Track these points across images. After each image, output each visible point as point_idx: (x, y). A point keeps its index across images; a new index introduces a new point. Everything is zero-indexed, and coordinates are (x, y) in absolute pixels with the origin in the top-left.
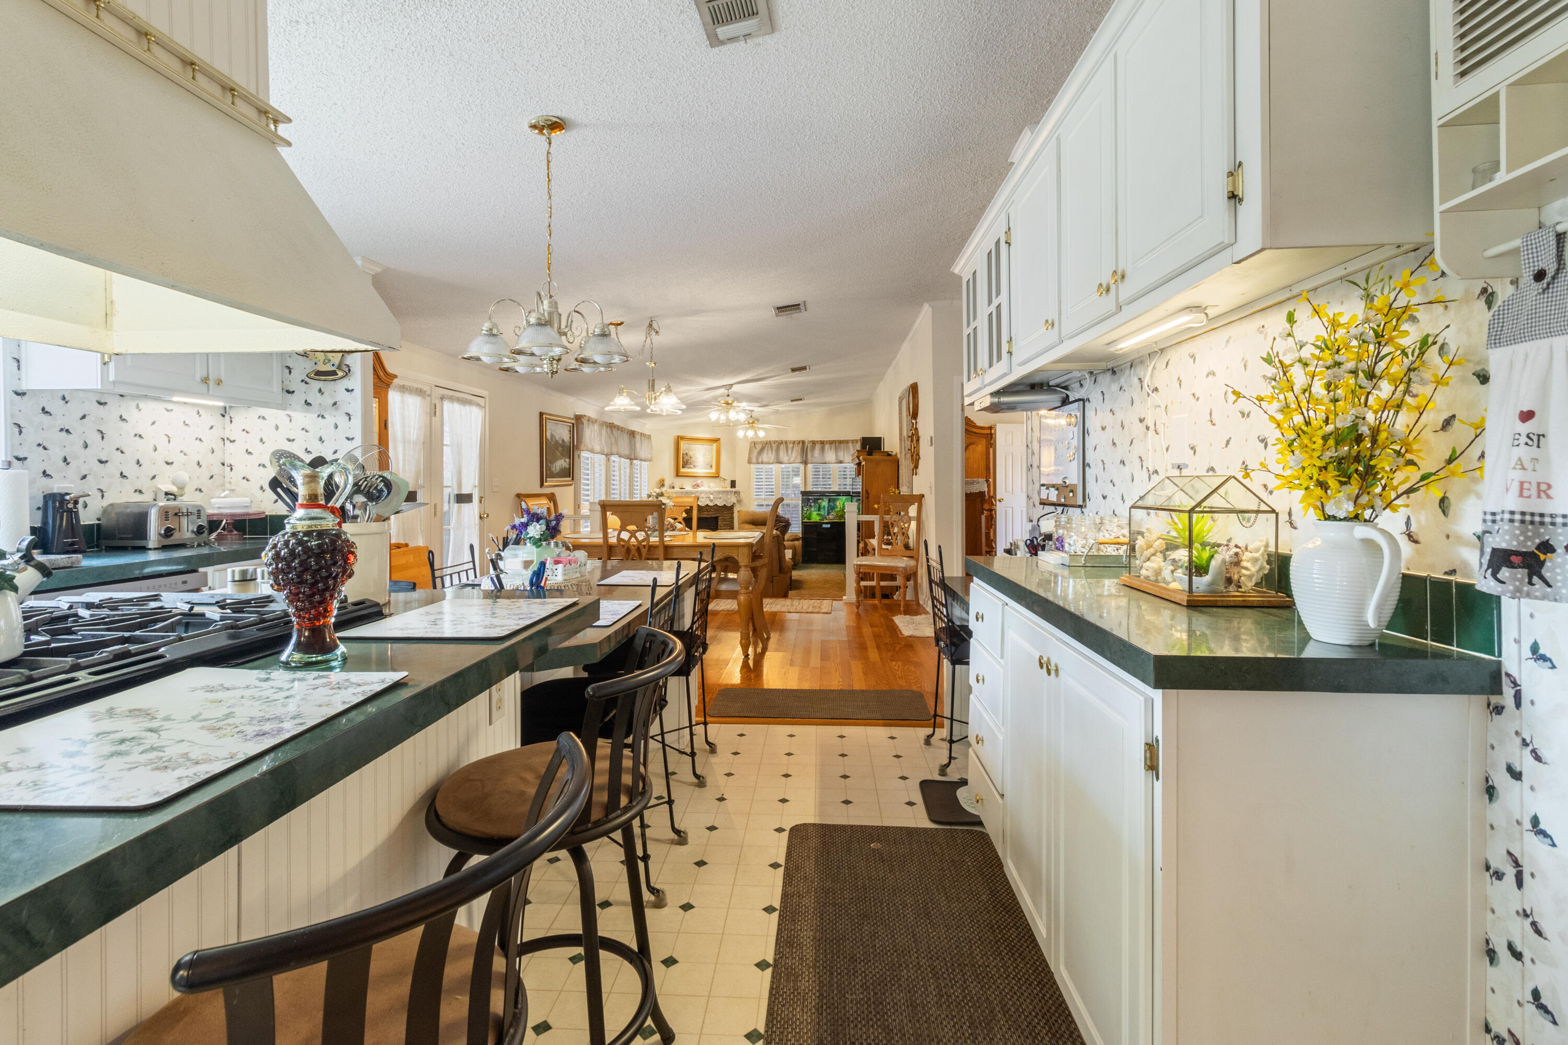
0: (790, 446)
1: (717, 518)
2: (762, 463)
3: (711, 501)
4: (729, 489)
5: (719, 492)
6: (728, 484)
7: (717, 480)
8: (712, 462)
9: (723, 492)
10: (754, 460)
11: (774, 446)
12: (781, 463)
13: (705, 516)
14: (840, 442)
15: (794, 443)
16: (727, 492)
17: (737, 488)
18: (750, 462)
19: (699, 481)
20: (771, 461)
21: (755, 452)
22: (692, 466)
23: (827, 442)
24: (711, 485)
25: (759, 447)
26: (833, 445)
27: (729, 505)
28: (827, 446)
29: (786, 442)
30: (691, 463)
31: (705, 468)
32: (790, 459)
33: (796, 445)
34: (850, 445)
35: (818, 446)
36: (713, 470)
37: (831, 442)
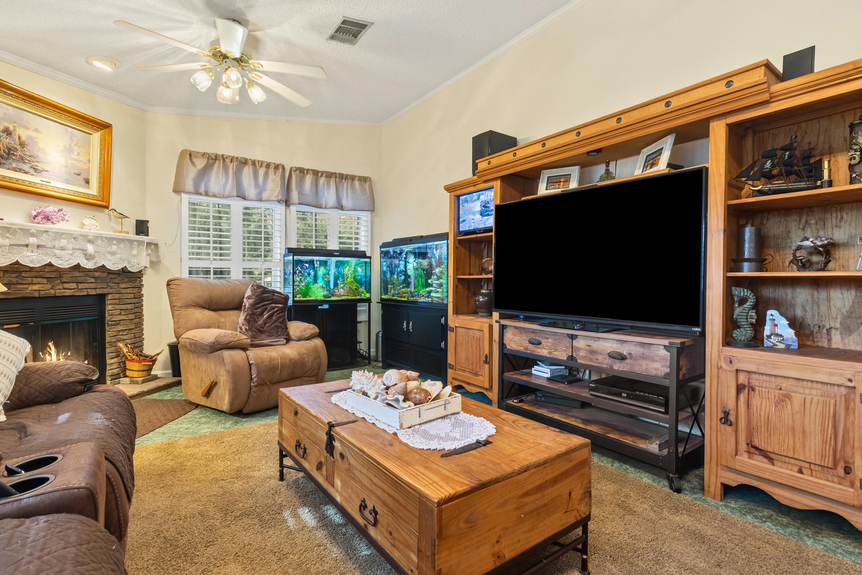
0: (262, 171)
1: (102, 297)
2: (207, 194)
3: (89, 257)
4: (132, 236)
5: (110, 240)
6: (130, 226)
7: (103, 215)
8: (88, 171)
9: (121, 241)
10: (189, 185)
11: (232, 167)
12: (244, 198)
13: (68, 293)
14: (342, 177)
15: (268, 166)
16: (131, 241)
17: (152, 237)
18: (177, 190)
19: (51, 208)
20: (227, 193)
21: (191, 173)
22: (26, 167)
23: (323, 173)
24: (87, 221)
25: (201, 163)
26: (332, 180)
27: (134, 269)
28: (322, 180)
29: (254, 163)
30: (22, 159)
31: (67, 182)
32: (260, 194)
33: (271, 170)
34: (357, 183)
35: (309, 179)
36: (94, 190)
37: (329, 175)
